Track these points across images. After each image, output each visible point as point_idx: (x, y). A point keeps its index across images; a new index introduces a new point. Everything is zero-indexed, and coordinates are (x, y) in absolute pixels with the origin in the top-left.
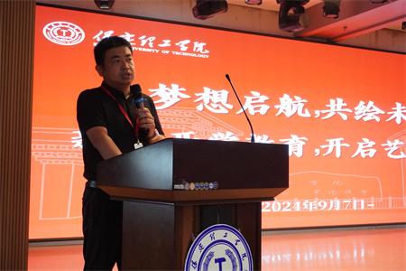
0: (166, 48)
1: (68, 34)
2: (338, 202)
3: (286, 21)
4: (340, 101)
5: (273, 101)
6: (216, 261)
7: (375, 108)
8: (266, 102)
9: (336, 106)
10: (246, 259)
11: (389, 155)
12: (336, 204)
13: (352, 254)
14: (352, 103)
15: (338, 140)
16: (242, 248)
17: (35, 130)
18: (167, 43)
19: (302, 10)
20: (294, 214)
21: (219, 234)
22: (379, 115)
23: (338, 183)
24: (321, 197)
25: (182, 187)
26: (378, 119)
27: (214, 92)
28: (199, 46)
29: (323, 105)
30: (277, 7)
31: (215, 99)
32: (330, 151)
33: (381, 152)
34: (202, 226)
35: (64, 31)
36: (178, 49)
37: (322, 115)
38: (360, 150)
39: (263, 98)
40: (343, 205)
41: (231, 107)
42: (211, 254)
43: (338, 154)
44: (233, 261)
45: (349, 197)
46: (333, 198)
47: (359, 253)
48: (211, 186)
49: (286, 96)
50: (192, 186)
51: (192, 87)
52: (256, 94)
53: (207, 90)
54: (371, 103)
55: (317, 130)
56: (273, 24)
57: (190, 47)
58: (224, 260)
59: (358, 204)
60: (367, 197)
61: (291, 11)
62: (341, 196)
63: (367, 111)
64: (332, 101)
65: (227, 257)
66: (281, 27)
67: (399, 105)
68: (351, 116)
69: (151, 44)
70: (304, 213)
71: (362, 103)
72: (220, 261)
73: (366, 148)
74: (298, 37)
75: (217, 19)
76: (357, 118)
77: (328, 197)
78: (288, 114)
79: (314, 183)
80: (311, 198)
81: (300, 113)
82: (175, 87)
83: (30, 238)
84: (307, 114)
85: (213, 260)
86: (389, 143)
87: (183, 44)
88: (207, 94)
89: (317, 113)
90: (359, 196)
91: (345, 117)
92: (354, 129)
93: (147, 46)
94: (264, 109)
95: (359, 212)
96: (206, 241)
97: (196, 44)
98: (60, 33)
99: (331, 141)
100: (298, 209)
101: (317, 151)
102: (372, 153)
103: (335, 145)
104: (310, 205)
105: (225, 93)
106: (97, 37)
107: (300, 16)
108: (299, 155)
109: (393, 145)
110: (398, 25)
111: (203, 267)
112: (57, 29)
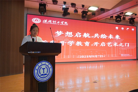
0: (58, 23)
1: (37, 21)
2: (97, 56)
3: (83, 17)
4: (97, 34)
5: (82, 34)
6: (43, 69)
7: (105, 36)
8: (81, 35)
9: (96, 35)
10: (51, 69)
11: (108, 46)
12: (96, 56)
13: (100, 67)
14: (100, 35)
15: (97, 43)
16: (50, 66)
18: (59, 22)
20: (87, 58)
21: (43, 63)
22: (106, 37)
23: (96, 52)
24: (93, 55)
25: (30, 52)
26: (106, 38)
27: (69, 32)
28: (66, 23)
29: (93, 35)
30: (81, 14)
31: (69, 34)
32: (95, 45)
33: (107, 45)
35: (37, 20)
36: (61, 23)
37: (93, 37)
38: (102, 45)
39: (80, 34)
40: (98, 56)
41: (73, 36)
42: (41, 67)
43: (97, 46)
44: (47, 69)
46: (95, 55)
47: (101, 66)
48: (39, 52)
49: (85, 33)
50: (33, 52)
51: (64, 31)
52: (78, 33)
53: (67, 32)
54: (104, 35)
55: (92, 41)
57: (64, 23)
58: (45, 69)
60: (103, 55)
61: (84, 15)
62: (97, 54)
63: (103, 36)
64: (95, 34)
65: (45, 68)
66: (82, 18)
67: (111, 35)
68: (100, 37)
69: (55, 23)
70: (89, 58)
71: (102, 34)
72: (44, 69)
73: (103, 44)
75: (67, 17)
76: (101, 38)
77: (94, 55)
78: (86, 37)
79: (91, 52)
80: (91, 55)
81: (88, 37)
82: (60, 31)
84: (90, 37)
85: (42, 69)
86: (108, 43)
87: (62, 22)
88: (67, 33)
89: (92, 37)
90: (101, 55)
91: (98, 38)
92: (100, 40)
93: (54, 23)
94: (80, 36)
95: (101, 58)
96: (40, 64)
97: (65, 22)
98: (36, 20)
99: (95, 43)
100: (88, 57)
101: (92, 45)
102: (104, 45)
103: (96, 44)
104: (90, 56)
105: (71, 33)
106: (44, 21)
107: (86, 16)
108: (88, 46)
109: (109, 44)
110: (109, 17)
111: (39, 70)
112: (35, 19)
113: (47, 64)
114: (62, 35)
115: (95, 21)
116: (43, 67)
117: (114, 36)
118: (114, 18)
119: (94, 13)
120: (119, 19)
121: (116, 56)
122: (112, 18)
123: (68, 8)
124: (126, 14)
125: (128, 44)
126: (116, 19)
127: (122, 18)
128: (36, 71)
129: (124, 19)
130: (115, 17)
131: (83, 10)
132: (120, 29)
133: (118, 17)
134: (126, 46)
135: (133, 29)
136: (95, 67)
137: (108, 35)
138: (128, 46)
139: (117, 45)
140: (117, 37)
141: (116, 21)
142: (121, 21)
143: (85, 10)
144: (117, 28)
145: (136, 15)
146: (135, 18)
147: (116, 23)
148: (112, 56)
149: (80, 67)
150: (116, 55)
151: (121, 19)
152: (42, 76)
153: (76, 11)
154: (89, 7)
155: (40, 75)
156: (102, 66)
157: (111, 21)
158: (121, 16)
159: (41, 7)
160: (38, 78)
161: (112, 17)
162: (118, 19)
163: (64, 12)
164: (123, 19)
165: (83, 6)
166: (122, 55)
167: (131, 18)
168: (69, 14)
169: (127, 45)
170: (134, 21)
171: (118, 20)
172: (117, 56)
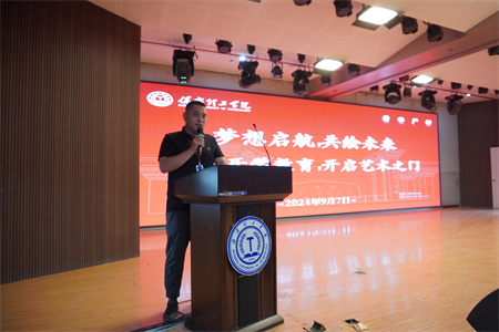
0: (224, 107)
1: (163, 99)
3: (297, 88)
4: (333, 136)
5: (292, 138)
6: (248, 239)
7: (355, 140)
8: (287, 139)
9: (331, 140)
10: (267, 238)
11: (364, 169)
12: (332, 201)
13: (342, 231)
14: (341, 138)
15: (333, 161)
16: (264, 231)
17: (141, 159)
18: (224, 103)
19: (307, 81)
20: (306, 207)
21: (249, 222)
22: (358, 145)
23: (332, 187)
24: (322, 196)
25: (224, 194)
26: (357, 148)
27: (255, 133)
28: (244, 105)
29: (323, 139)
30: (292, 79)
31: (255, 138)
32: (327, 168)
33: (359, 168)
34: (238, 217)
35: (160, 98)
36: (231, 107)
37: (322, 146)
38: (346, 167)
39: (286, 136)
40: (336, 201)
41: (265, 142)
42: (245, 235)
43: (333, 170)
44: (258, 239)
45: (340, 196)
46: (330, 197)
48: (243, 193)
49: (299, 134)
50: (230, 194)
51: (241, 130)
52: (281, 133)
53: (249, 131)
54: (353, 137)
55: (318, 155)
56: (290, 90)
57: (239, 105)
58: (252, 238)
59: (346, 200)
60: (351, 196)
61: (301, 82)
62: (335, 196)
63: (350, 142)
64: (328, 137)
66: (295, 92)
67: (370, 138)
68: (340, 146)
69: (214, 104)
70: (313, 206)
71: (347, 137)
72: (250, 239)
73: (350, 165)
74: (306, 98)
75: (254, 87)
76: (344, 147)
77: (326, 196)
78: (301, 146)
79: (318, 188)
80: (317, 198)
81: (309, 145)
82: (230, 130)
83: (141, 225)
84: (313, 145)
85: (245, 238)
86: (364, 162)
87: (234, 104)
88: (249, 134)
89: (319, 144)
90: (346, 196)
91: (337, 147)
92: (342, 155)
93: (212, 105)
94: (286, 143)
95: (346, 205)
96: (241, 227)
97: (242, 103)
98: (157, 99)
99: (328, 162)
100: (308, 204)
101: (320, 168)
102: (354, 168)
103: (331, 164)
104: (316, 202)
105: (261, 133)
106: (180, 101)
107: (305, 84)
108: (308, 170)
109: (366, 164)
110: (368, 89)
111: (239, 242)
112: (155, 96)
113: (257, 224)
114: (235, 140)
115: (326, 99)
116: (249, 233)
117: (380, 142)
118: (382, 91)
119: (326, 79)
120: (394, 94)
121: (386, 199)
122: (375, 92)
123: (256, 64)
124: (414, 80)
125: (418, 163)
126: (387, 93)
127: (402, 90)
128: (233, 246)
129: (408, 93)
130: (384, 88)
131: (297, 68)
132: (394, 120)
133: (393, 87)
134: (410, 169)
135: (428, 123)
136: (329, 230)
137: (363, 139)
138: (418, 169)
139: (389, 168)
140: (388, 144)
141: (387, 100)
142: (399, 99)
143: (302, 69)
144: (386, 118)
145: (441, 82)
146: (436, 92)
147: (388, 105)
148: (376, 200)
149: (289, 235)
150: (385, 195)
151: (398, 92)
152: (247, 260)
153: (277, 71)
154: (319, 60)
155: (242, 256)
156: (348, 228)
157: (371, 100)
158: (400, 86)
159: (179, 60)
160: (239, 265)
161: (376, 88)
162: (391, 94)
163: (244, 74)
164: (405, 95)
165: (302, 58)
166: (402, 195)
167: (427, 91)
168: (257, 79)
169: (414, 165)
170: (432, 99)
171: (393, 97)
172: (388, 198)
